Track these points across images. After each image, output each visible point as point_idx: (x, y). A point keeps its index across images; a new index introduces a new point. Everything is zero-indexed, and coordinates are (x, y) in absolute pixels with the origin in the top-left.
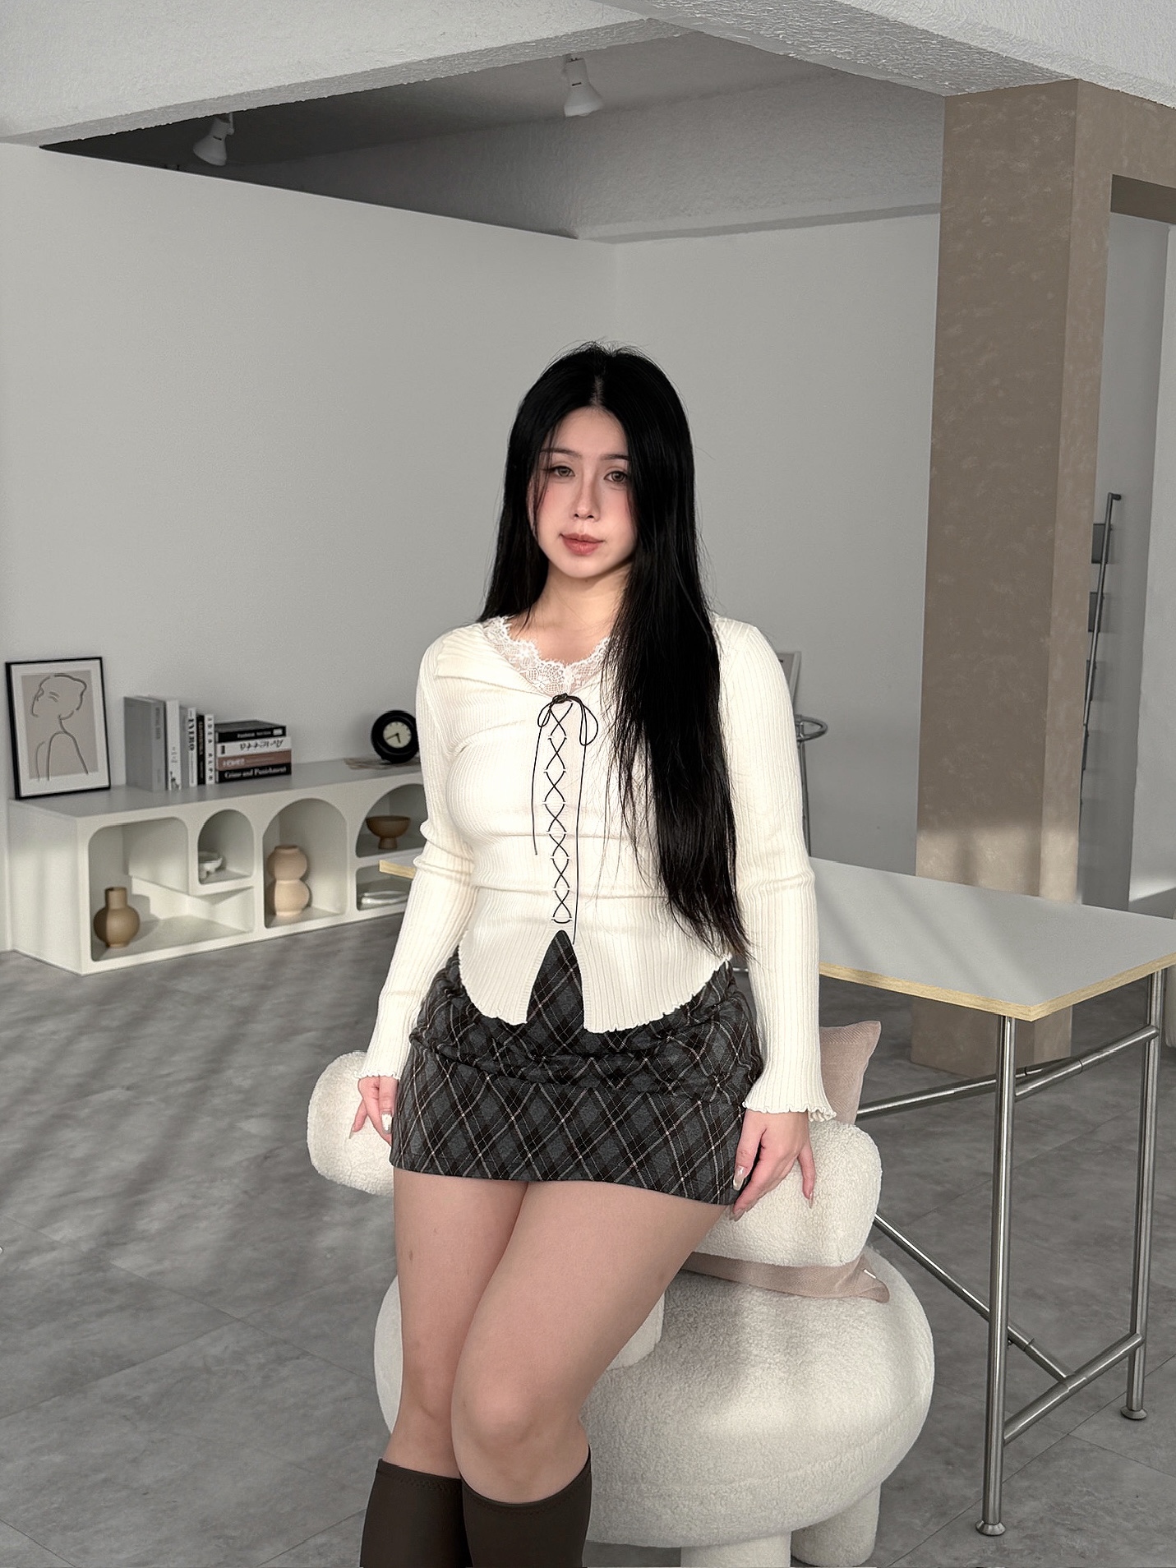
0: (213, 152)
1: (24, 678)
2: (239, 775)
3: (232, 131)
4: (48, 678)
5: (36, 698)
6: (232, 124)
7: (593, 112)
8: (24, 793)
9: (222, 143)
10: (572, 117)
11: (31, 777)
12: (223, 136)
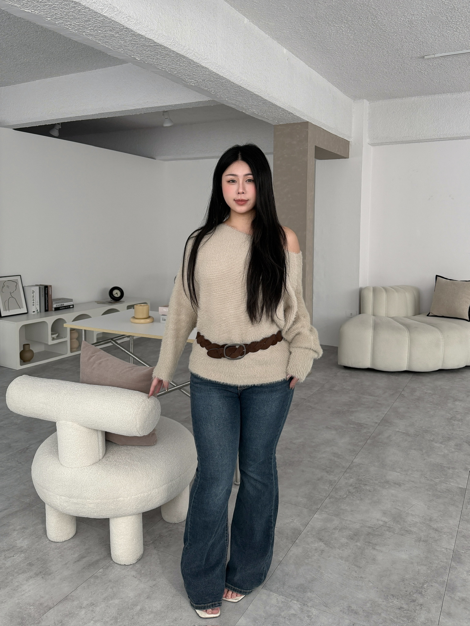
0: (55, 133)
2: (64, 308)
3: (60, 127)
4: (6, 281)
5: (4, 287)
7: (171, 126)
8: (2, 315)
9: (58, 131)
10: (166, 127)
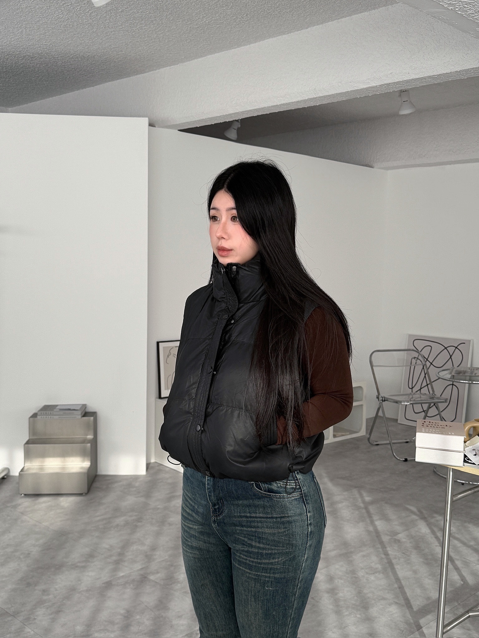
0: (233, 134)
1: (164, 348)
3: (240, 126)
4: (173, 348)
5: (168, 356)
6: (239, 123)
7: (411, 113)
8: (162, 396)
9: (236, 131)
10: (402, 115)
11: (165, 389)
12: (236, 128)
